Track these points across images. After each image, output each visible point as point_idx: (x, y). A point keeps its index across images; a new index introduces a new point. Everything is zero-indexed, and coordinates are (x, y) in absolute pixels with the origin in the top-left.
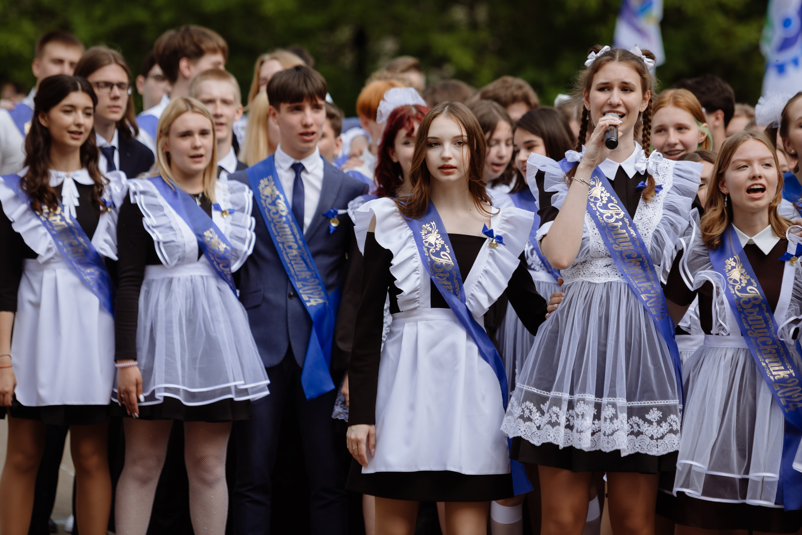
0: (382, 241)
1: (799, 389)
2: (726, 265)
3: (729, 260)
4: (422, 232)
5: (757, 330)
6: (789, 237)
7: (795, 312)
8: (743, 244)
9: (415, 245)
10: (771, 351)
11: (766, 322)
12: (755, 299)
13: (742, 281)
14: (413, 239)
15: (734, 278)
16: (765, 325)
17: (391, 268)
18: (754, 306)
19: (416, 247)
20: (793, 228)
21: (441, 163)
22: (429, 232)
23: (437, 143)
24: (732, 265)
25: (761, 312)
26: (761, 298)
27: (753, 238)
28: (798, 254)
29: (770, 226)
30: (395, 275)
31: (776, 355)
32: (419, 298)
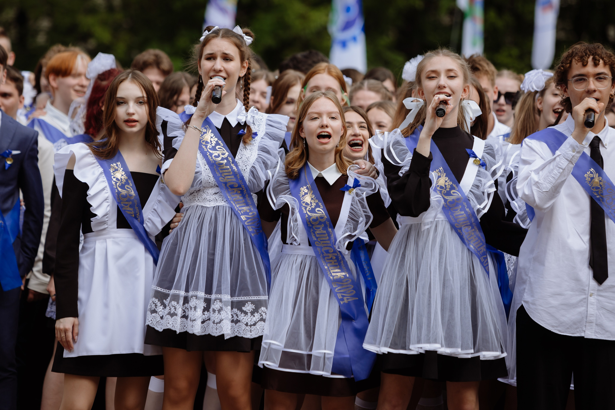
0: (79, 175)
1: (351, 287)
2: (301, 191)
3: (303, 188)
4: (111, 169)
5: (322, 241)
6: (349, 173)
7: (349, 230)
8: (314, 176)
9: (105, 179)
10: (332, 257)
11: (329, 235)
12: (322, 218)
13: (312, 204)
14: (103, 175)
15: (306, 201)
16: (328, 238)
17: (87, 198)
18: (320, 223)
19: (107, 182)
20: (352, 166)
21: (126, 118)
22: (116, 170)
23: (123, 102)
24: (305, 192)
25: (325, 228)
26: (326, 217)
27: (322, 172)
28: (355, 186)
29: (335, 164)
30: (91, 203)
31: (336, 261)
32: (107, 221)
